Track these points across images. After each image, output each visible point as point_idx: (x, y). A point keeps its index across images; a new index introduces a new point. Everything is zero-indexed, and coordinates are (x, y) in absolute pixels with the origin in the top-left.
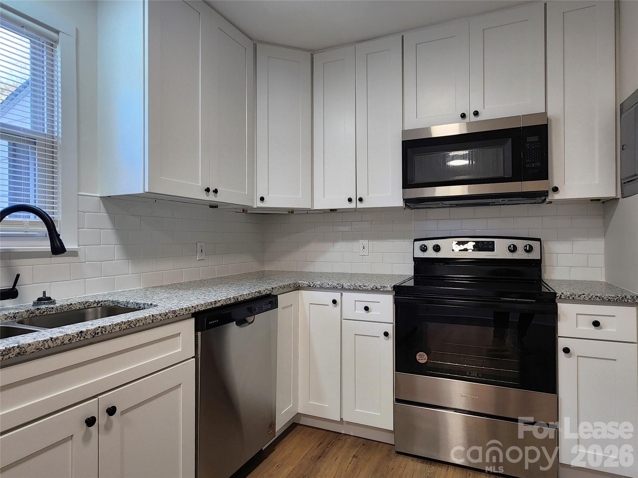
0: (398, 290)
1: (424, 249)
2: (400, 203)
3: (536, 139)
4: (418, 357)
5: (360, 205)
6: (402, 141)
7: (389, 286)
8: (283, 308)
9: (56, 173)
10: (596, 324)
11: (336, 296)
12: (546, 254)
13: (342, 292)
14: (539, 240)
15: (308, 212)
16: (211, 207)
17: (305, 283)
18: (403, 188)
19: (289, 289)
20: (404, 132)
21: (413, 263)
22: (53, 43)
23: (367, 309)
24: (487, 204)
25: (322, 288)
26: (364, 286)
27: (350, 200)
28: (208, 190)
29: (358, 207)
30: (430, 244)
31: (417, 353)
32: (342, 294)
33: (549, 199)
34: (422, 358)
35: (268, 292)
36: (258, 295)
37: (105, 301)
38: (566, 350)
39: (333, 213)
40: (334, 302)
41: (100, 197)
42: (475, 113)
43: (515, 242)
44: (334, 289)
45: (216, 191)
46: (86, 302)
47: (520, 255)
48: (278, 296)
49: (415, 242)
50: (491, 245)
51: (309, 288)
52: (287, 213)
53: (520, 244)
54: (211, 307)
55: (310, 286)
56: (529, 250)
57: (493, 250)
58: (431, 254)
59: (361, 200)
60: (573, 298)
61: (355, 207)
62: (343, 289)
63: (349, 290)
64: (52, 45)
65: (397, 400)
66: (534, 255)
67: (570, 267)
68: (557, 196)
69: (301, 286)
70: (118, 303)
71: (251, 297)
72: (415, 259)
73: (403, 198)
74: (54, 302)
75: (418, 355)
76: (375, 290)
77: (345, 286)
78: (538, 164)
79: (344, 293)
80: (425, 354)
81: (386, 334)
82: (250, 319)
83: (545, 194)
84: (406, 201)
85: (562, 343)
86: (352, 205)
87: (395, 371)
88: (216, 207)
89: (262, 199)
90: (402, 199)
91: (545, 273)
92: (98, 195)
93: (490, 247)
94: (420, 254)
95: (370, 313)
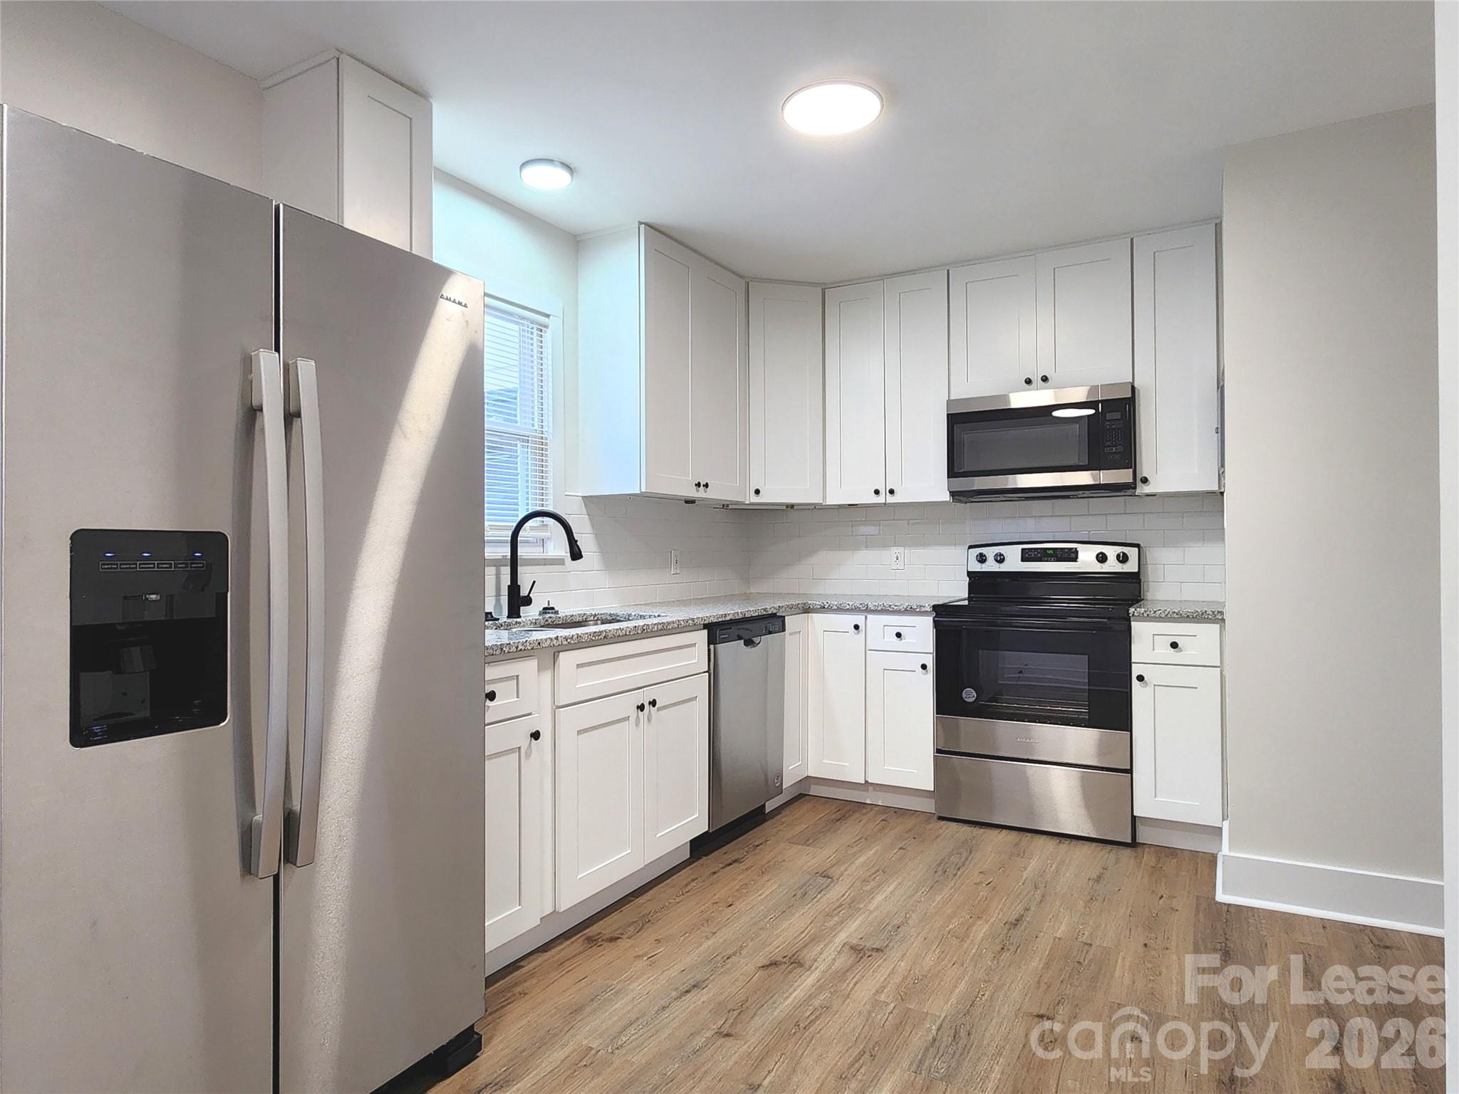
0: (941, 611)
1: (982, 559)
2: (946, 497)
3: (1117, 415)
4: (964, 695)
5: (891, 499)
6: (948, 415)
7: (927, 605)
8: (790, 634)
9: (546, 472)
10: (1174, 645)
11: (859, 619)
12: (1149, 566)
13: (866, 614)
14: (1138, 546)
15: (815, 508)
16: (687, 502)
17: (818, 603)
18: (948, 477)
19: (798, 611)
20: (949, 402)
21: (968, 579)
22: (542, 328)
23: (899, 635)
24: (1068, 497)
25: (840, 610)
26: (896, 606)
27: (877, 492)
28: (698, 485)
29: (887, 502)
30: (990, 552)
31: (963, 691)
32: (866, 618)
33: (1138, 492)
34: (970, 695)
35: (775, 611)
36: (765, 613)
37: (602, 614)
38: (1140, 678)
39: (852, 509)
40: (856, 627)
41: (583, 497)
42: (1044, 378)
43: (1105, 549)
44: (854, 610)
45: (706, 486)
46: (584, 614)
47: (1112, 566)
48: (786, 618)
49: (970, 550)
50: (1073, 553)
51: (823, 609)
52: (784, 508)
53: (1111, 552)
54: (721, 620)
55: (824, 608)
56: (1123, 559)
57: (1075, 559)
58: (991, 566)
59: (892, 492)
60: (1148, 615)
61: (884, 502)
62: (868, 610)
63: (875, 612)
64: (541, 331)
65: (939, 751)
66: (1131, 567)
67: (1181, 582)
68: (1147, 489)
69: (812, 607)
70: (618, 616)
71: (757, 614)
72: (970, 574)
73: (948, 490)
74: (557, 612)
75: (964, 691)
76: (910, 611)
77: (871, 606)
78: (1120, 449)
79: (868, 616)
80: (973, 691)
81: (924, 667)
82: (756, 640)
83: (1132, 486)
84: (953, 494)
85: (1136, 670)
86: (880, 499)
87: (937, 714)
88: (692, 502)
89: (757, 492)
90: (948, 492)
91: (1148, 591)
92: (580, 494)
93: (1072, 556)
94: (978, 567)
95: (903, 641)
